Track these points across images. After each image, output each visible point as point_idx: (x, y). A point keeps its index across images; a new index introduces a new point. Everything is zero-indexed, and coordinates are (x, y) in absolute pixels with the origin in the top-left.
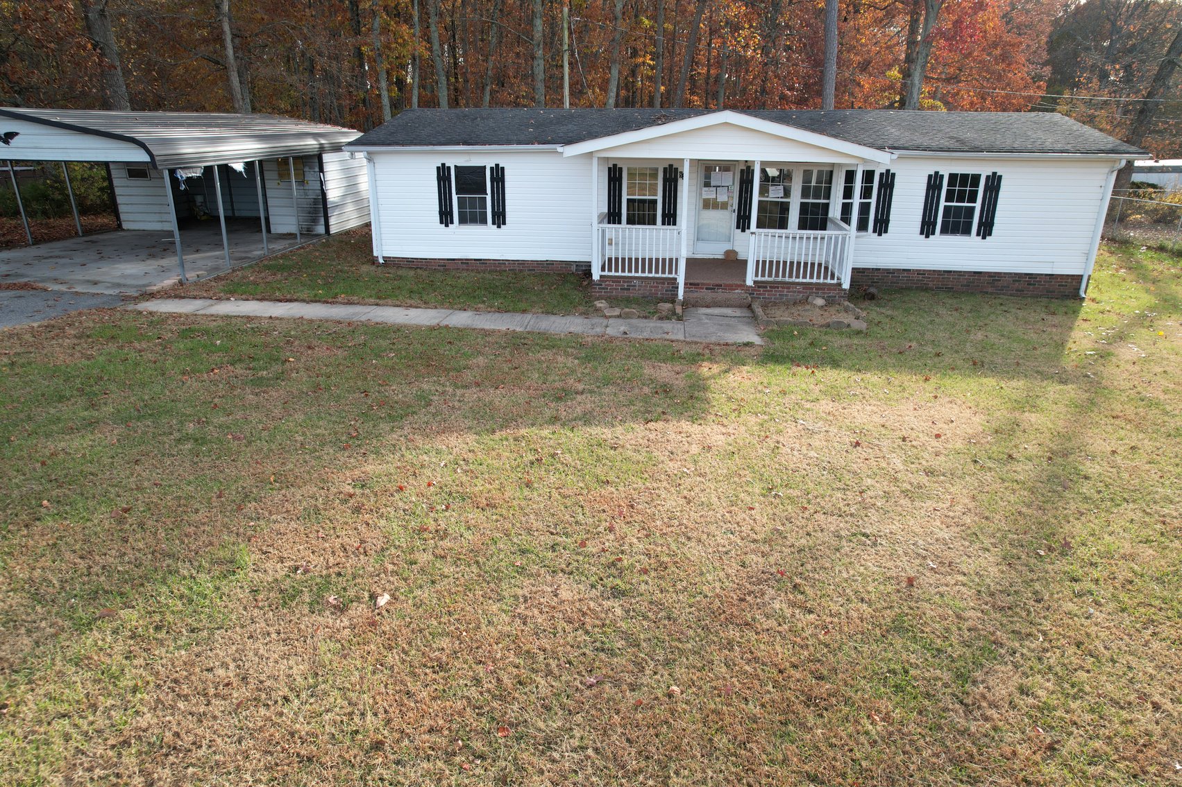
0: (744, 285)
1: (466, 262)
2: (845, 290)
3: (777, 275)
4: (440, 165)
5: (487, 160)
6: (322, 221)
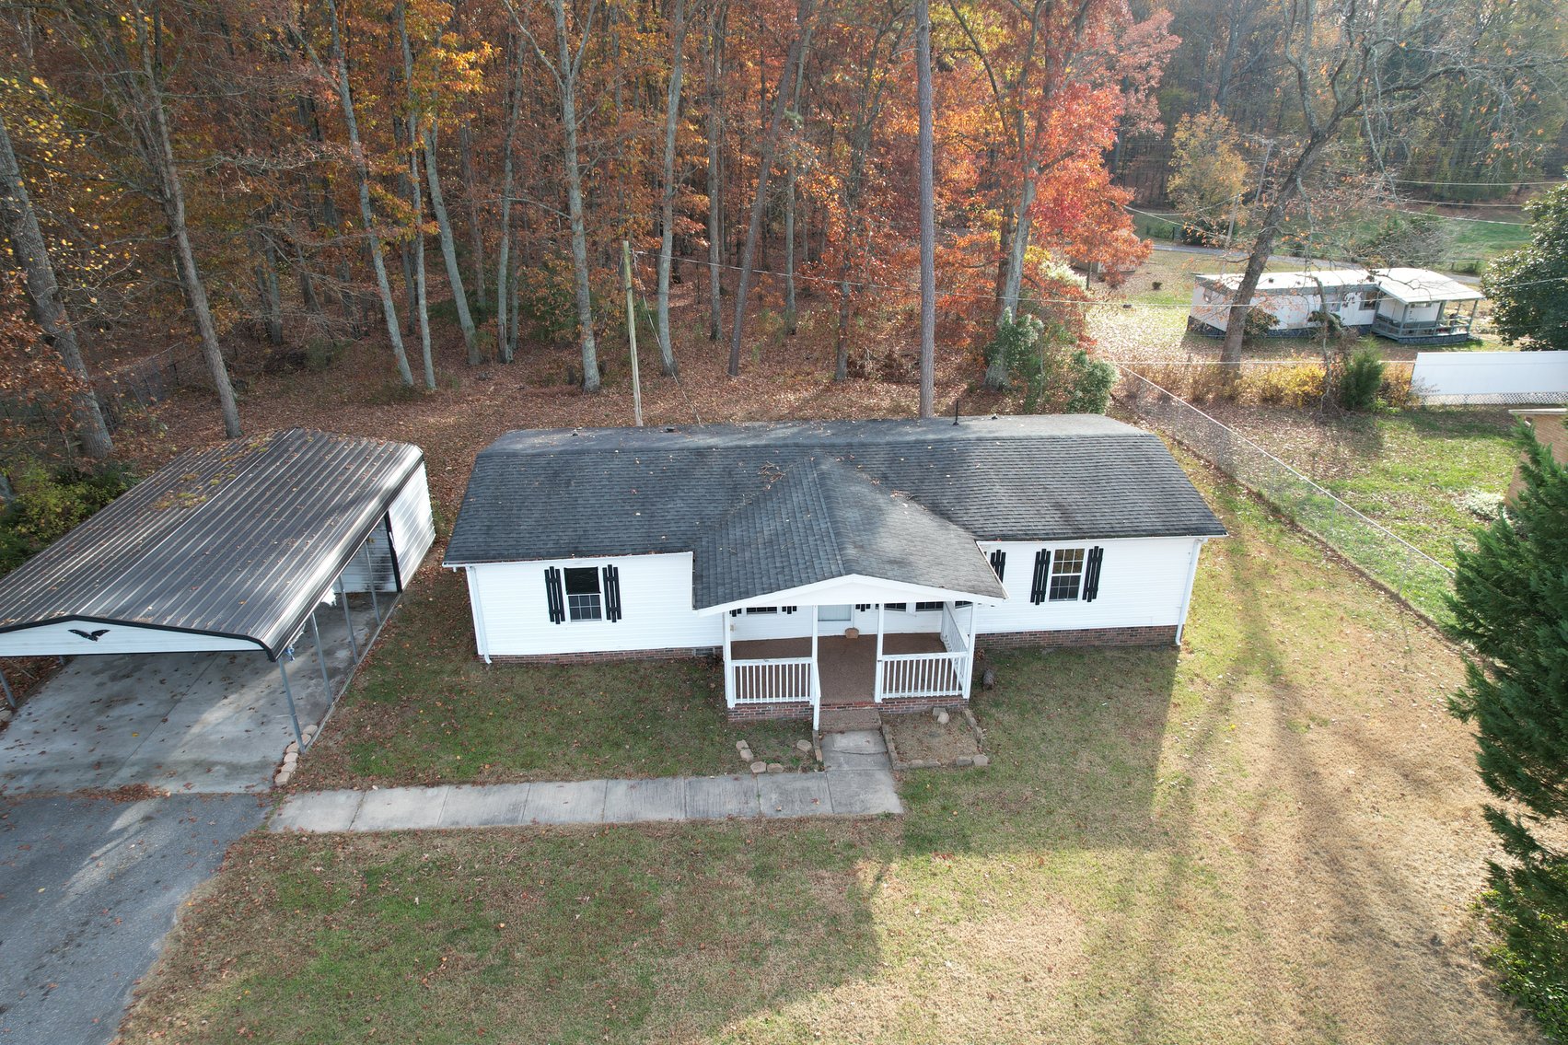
0: (874, 702)
1: (581, 656)
2: (966, 698)
3: (904, 690)
4: (548, 569)
5: (600, 563)
6: (393, 578)
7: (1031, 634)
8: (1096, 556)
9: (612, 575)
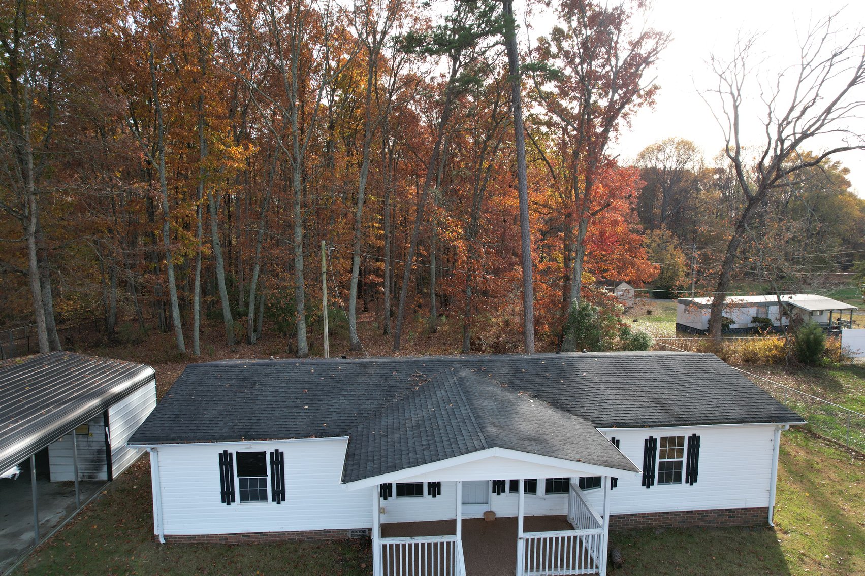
1: (247, 536)
3: (544, 569)
4: (222, 452)
5: (267, 447)
6: (105, 468)
7: (645, 515)
8: (695, 442)
9: (278, 459)
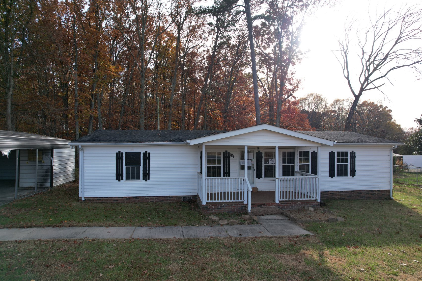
0: (275, 203)
1: (128, 198)
2: (319, 202)
3: (289, 198)
4: (118, 152)
8: (353, 155)
9: (147, 156)
